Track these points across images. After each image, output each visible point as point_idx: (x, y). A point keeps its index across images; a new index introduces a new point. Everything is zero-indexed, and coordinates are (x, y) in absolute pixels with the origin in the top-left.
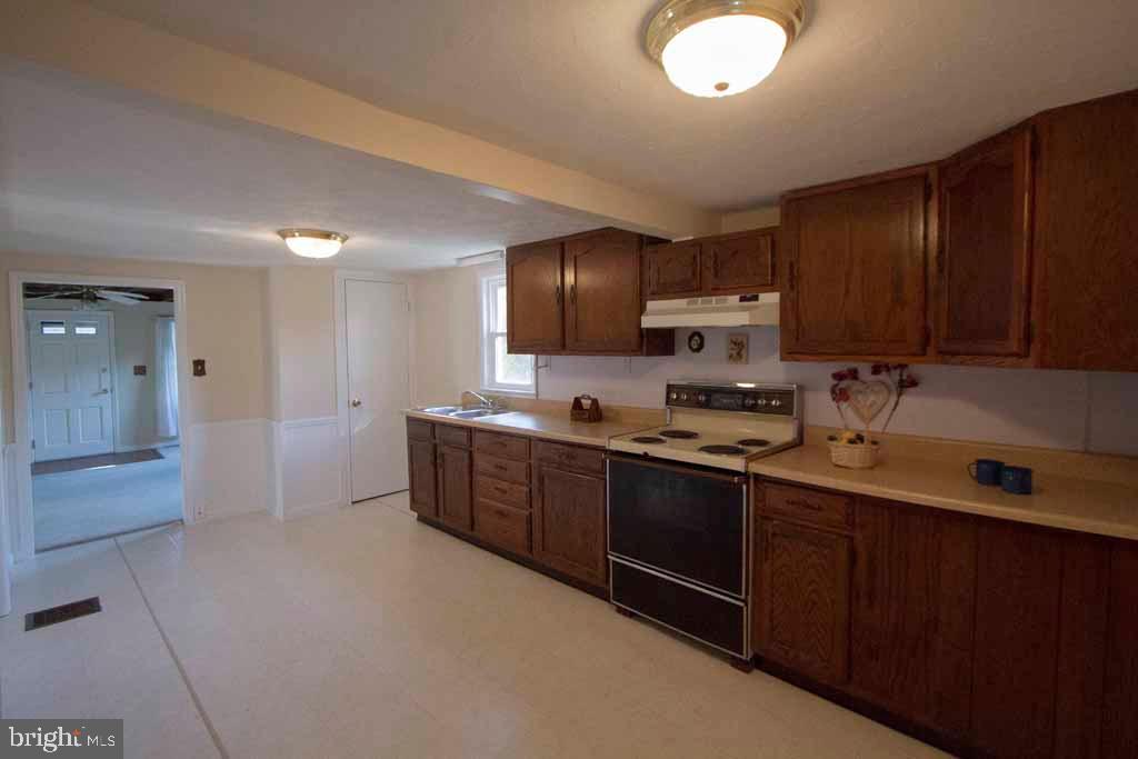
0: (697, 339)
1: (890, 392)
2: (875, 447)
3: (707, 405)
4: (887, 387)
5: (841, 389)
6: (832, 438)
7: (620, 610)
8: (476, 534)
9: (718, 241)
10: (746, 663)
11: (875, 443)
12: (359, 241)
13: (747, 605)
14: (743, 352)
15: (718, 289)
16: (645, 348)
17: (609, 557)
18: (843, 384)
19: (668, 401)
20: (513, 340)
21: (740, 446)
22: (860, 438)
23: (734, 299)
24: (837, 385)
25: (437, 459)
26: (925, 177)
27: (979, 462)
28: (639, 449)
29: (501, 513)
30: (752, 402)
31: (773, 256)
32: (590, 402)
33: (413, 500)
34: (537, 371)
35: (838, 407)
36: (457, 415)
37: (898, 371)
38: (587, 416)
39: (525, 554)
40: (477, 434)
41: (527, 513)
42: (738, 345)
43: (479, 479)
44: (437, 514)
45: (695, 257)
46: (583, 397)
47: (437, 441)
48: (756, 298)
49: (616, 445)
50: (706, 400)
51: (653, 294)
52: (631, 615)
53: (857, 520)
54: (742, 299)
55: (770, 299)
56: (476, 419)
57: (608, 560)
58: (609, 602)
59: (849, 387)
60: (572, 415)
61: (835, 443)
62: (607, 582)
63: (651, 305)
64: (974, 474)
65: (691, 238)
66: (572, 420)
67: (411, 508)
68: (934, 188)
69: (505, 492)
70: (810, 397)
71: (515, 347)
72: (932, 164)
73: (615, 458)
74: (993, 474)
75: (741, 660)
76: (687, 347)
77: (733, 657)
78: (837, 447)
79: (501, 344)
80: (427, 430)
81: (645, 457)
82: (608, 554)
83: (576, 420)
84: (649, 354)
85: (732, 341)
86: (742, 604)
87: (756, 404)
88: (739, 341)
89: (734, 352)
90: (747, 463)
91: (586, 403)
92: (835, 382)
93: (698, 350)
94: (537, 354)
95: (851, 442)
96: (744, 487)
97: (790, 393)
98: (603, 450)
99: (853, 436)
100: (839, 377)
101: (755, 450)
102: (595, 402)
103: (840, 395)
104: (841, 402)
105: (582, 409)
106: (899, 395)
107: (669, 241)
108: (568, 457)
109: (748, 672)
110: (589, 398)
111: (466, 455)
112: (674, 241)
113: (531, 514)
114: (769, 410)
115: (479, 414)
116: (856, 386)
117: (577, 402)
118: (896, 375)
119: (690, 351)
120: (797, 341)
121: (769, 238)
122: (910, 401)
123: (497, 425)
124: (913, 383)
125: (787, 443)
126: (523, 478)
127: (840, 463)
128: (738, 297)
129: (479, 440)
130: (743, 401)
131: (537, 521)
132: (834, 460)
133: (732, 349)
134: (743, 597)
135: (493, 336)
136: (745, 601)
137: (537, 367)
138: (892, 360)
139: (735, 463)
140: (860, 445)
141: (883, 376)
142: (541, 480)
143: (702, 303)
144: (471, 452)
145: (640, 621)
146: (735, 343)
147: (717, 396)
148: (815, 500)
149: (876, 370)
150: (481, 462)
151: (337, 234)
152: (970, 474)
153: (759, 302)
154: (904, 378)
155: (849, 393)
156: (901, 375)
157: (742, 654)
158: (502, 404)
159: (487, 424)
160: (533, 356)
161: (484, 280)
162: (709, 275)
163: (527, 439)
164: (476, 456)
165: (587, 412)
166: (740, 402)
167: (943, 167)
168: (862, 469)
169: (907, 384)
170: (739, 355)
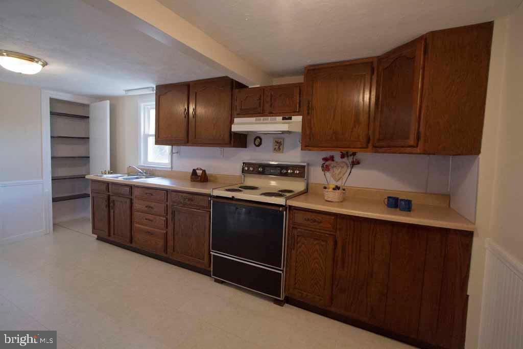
0: (258, 140)
1: (348, 167)
2: (344, 192)
3: (263, 173)
4: (347, 164)
5: (326, 166)
6: (325, 188)
7: (216, 281)
8: (133, 245)
9: (272, 88)
10: (282, 301)
11: (344, 190)
12: (56, 68)
13: (283, 273)
14: (281, 147)
15: (272, 113)
16: (232, 142)
17: (211, 253)
18: (327, 163)
19: (243, 171)
20: (159, 137)
21: (281, 193)
22: (337, 188)
23: (280, 118)
24: (324, 163)
25: (110, 203)
26: (372, 63)
27: (389, 198)
28: (229, 194)
29: (148, 233)
30: (285, 171)
31: (300, 97)
32: (201, 172)
33: (94, 228)
34: (172, 155)
35: (325, 174)
36: (124, 179)
37: (352, 157)
38: (199, 179)
39: (163, 254)
40: (136, 189)
41: (165, 232)
42: (279, 143)
43: (136, 214)
44: (109, 235)
45: (260, 96)
46: (197, 169)
47: (110, 194)
48: (290, 118)
49: (216, 193)
50: (262, 171)
51: (238, 114)
52: (222, 282)
53: (338, 227)
54: (284, 119)
55: (298, 119)
56: (134, 180)
57: (210, 255)
58: (211, 276)
59: (330, 165)
60: (191, 178)
61: (327, 190)
62: (210, 266)
63: (236, 120)
64: (386, 203)
65: (258, 86)
66: (191, 181)
67: (93, 233)
68: (375, 69)
69: (152, 221)
70: (312, 169)
71: (159, 141)
72: (375, 57)
73: (215, 199)
74: (394, 203)
75: (279, 300)
76: (253, 144)
77: (276, 299)
78: (327, 192)
79: (152, 140)
80: (104, 187)
81: (233, 198)
82: (210, 251)
83: (194, 181)
84: (234, 146)
85: (276, 141)
86: (281, 272)
87: (287, 172)
88: (279, 141)
89: (277, 147)
90: (286, 201)
91: (199, 172)
92: (324, 162)
93: (258, 146)
94: (172, 146)
95: (334, 189)
96: (284, 212)
97: (304, 167)
98: (210, 196)
99: (334, 186)
100: (325, 159)
101: (288, 194)
102: (204, 171)
103: (326, 168)
104: (326, 172)
105: (197, 176)
106: (352, 168)
107: (248, 87)
108: (189, 200)
109: (282, 306)
110: (201, 169)
111: (128, 201)
112: (250, 87)
113: (167, 233)
114: (293, 175)
115: (137, 178)
116: (333, 164)
117: (194, 172)
118: (351, 159)
119: (254, 146)
120: (309, 141)
121: (298, 88)
122: (356, 171)
123: (148, 184)
124: (358, 163)
125: (301, 192)
126: (163, 213)
127: (329, 199)
128: (281, 118)
129: (136, 192)
130: (281, 171)
131: (170, 237)
132: (326, 198)
133: (276, 145)
134: (282, 269)
135: (147, 136)
136: (283, 271)
137: (172, 153)
138: (351, 151)
139: (280, 201)
140: (337, 191)
141: (345, 160)
142: (173, 213)
143: (263, 120)
144: (131, 200)
145: (227, 285)
146: (278, 143)
147: (268, 169)
148: (319, 217)
149: (343, 156)
150: (137, 205)
151: (39, 60)
152: (384, 203)
153: (292, 121)
154: (354, 160)
155: (330, 167)
156: (353, 158)
157: (280, 297)
158: (151, 172)
159: (142, 183)
160: (170, 147)
161: (142, 105)
162: (267, 106)
163: (166, 191)
164: (135, 201)
165: (199, 177)
166: (279, 171)
167: (380, 59)
168: (338, 202)
169: (355, 163)
170: (279, 148)
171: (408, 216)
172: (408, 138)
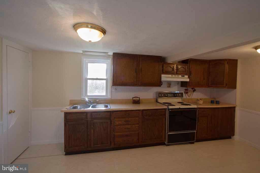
1: (192, 92)
23: (180, 76)
27: (211, 101)
30: (176, 95)
46: (135, 97)
48: (184, 76)
54: (182, 76)
63: (163, 75)
81: (179, 108)
89: (169, 86)
90: (197, 106)
96: (197, 110)
97: (182, 93)
100: (186, 90)
103: (186, 93)
109: (194, 144)
114: (179, 96)
116: (188, 91)
134: (196, 130)
135: (86, 80)
139: (195, 106)
143: (174, 76)
144: (111, 120)
146: (169, 84)
147: (169, 94)
162: (176, 71)
165: (136, 102)
166: (173, 95)
169: (194, 91)
170: (170, 86)
171: (218, 105)
172: (223, 85)
